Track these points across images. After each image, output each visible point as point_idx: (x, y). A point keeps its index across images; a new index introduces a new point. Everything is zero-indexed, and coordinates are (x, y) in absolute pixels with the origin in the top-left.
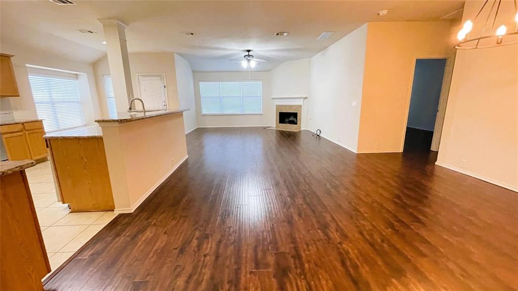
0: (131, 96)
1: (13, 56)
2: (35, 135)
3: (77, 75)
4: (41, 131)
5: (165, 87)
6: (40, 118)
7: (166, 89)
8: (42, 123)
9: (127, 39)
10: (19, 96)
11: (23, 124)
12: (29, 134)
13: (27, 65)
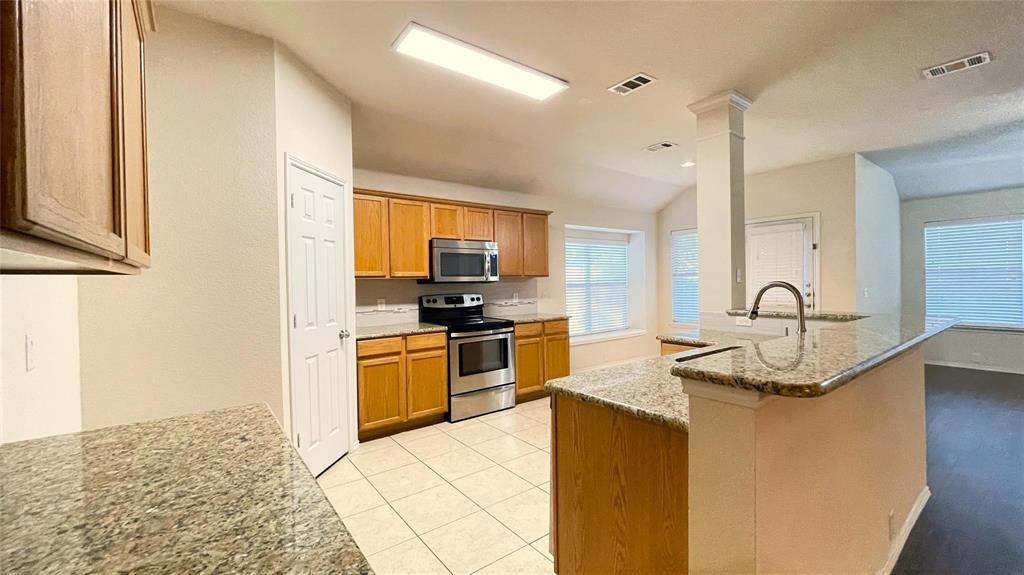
0: (739, 271)
1: (551, 212)
2: (555, 342)
3: (629, 235)
4: (564, 336)
5: (815, 247)
6: (568, 314)
7: (817, 251)
8: (567, 324)
9: (745, 135)
10: (547, 276)
11: (543, 322)
12: (549, 341)
13: (567, 226)
